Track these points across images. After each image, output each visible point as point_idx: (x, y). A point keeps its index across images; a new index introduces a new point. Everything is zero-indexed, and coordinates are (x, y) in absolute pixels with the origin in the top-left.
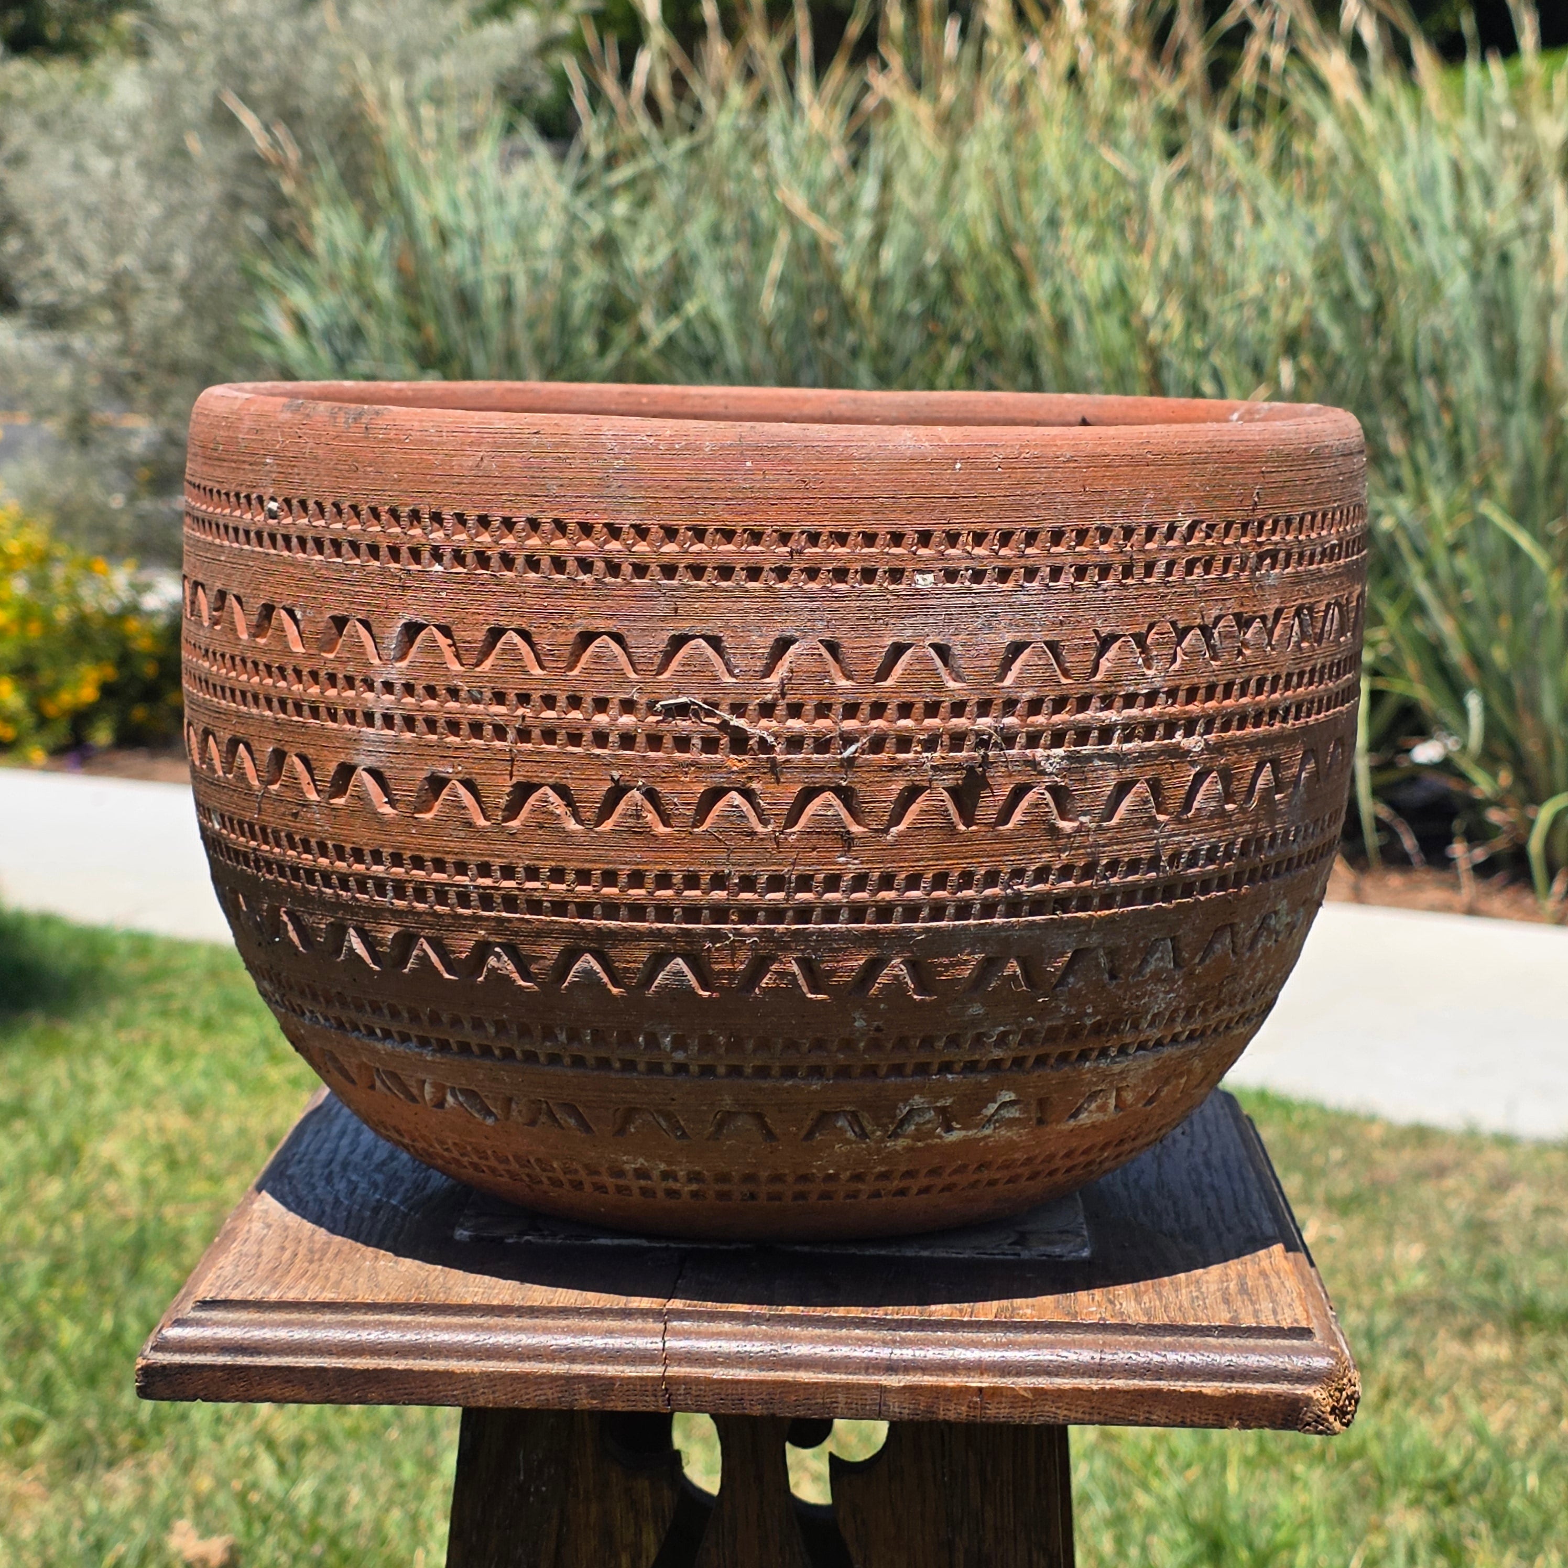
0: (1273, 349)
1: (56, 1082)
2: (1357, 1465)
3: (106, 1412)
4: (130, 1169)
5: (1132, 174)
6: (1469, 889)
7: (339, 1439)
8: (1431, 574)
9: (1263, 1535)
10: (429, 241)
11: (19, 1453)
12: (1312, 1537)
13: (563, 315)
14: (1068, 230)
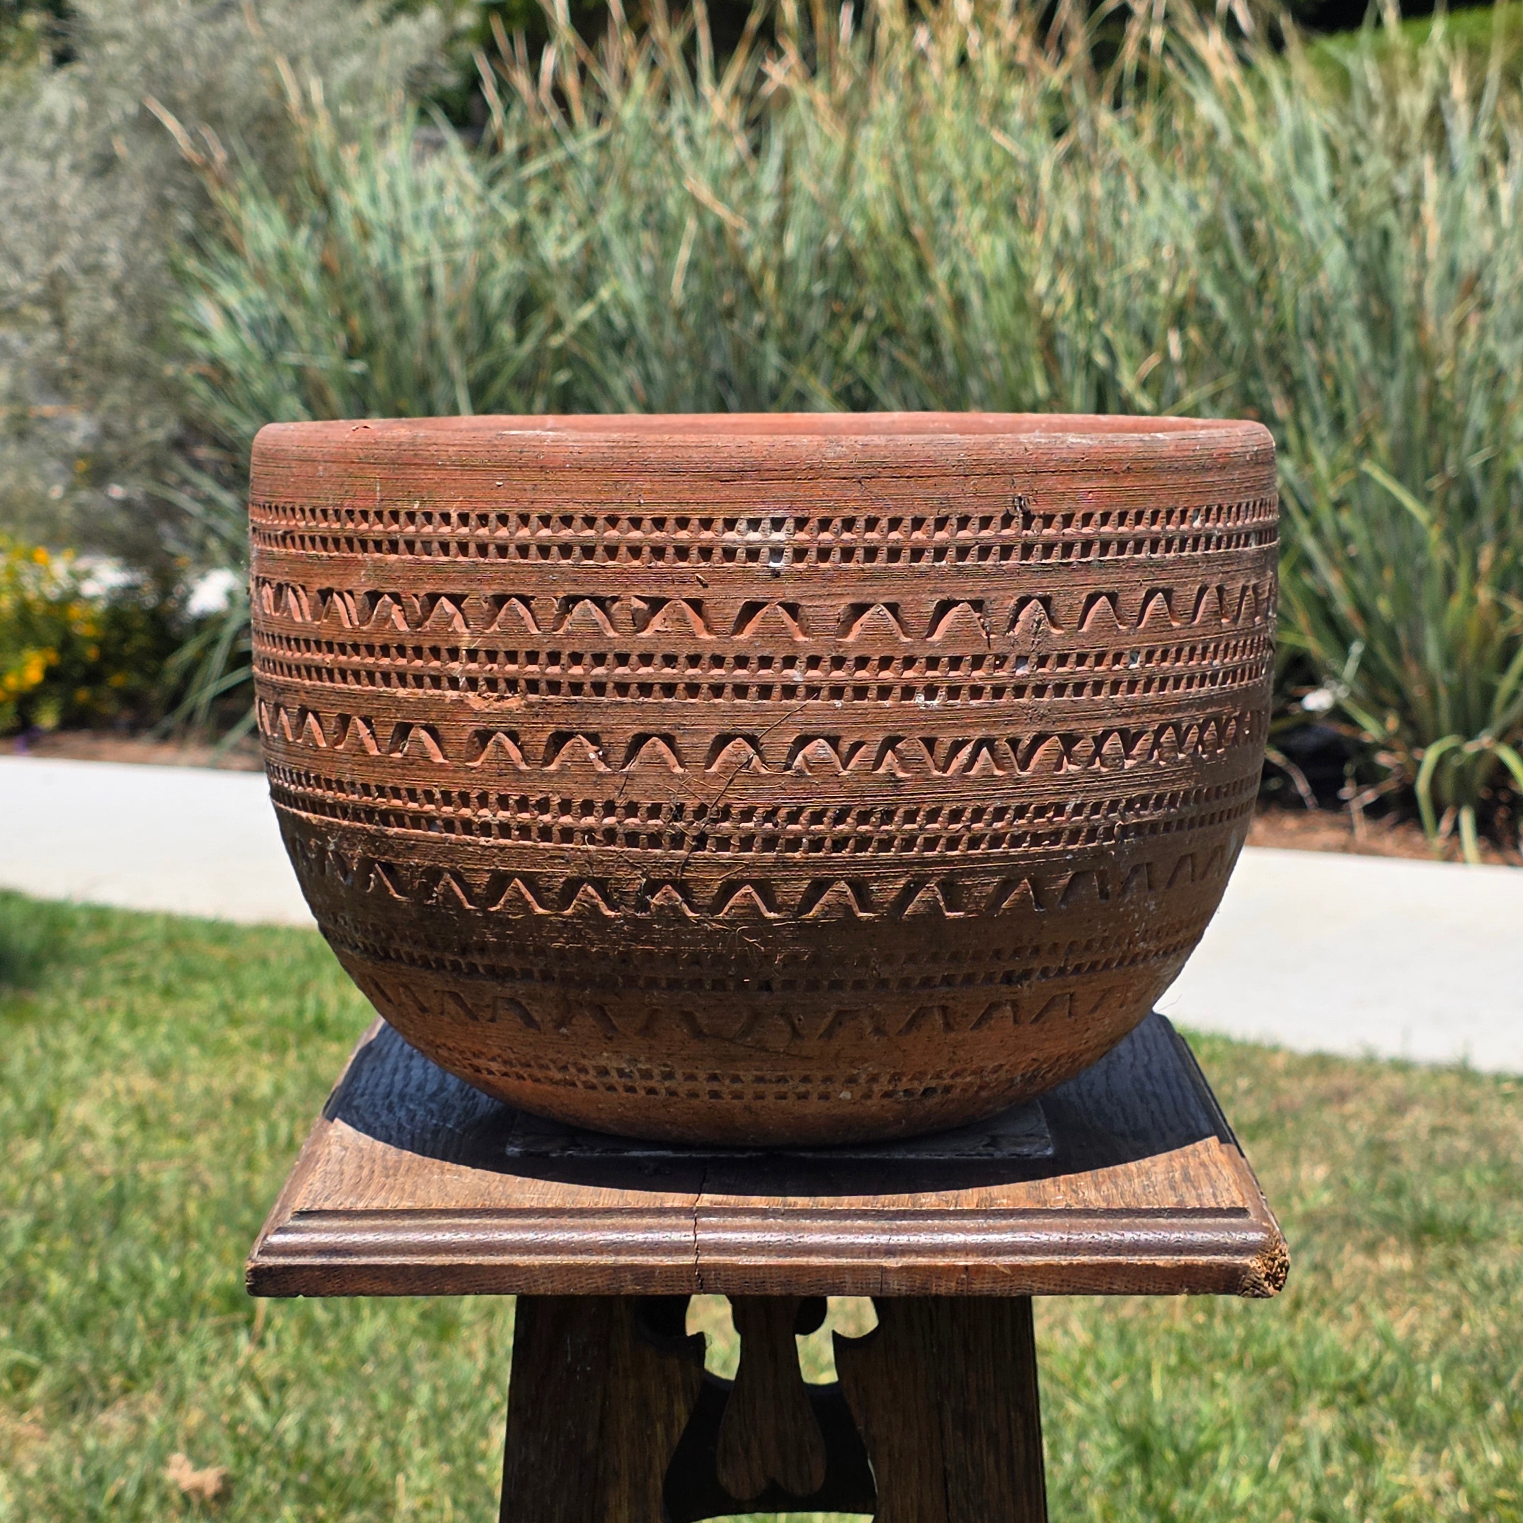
0: (1160, 322)
1: (28, 1050)
2: (1273, 1371)
3: (98, 1358)
4: (104, 1129)
5: (1023, 156)
6: (1363, 829)
7: (319, 1375)
8: (1317, 531)
9: (1186, 1439)
10: (351, 234)
11: (17, 1397)
12: (1233, 1439)
13: (480, 302)
14: (962, 210)
